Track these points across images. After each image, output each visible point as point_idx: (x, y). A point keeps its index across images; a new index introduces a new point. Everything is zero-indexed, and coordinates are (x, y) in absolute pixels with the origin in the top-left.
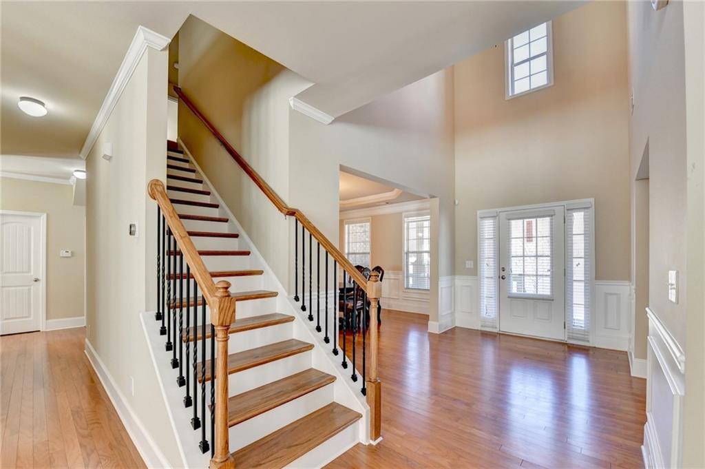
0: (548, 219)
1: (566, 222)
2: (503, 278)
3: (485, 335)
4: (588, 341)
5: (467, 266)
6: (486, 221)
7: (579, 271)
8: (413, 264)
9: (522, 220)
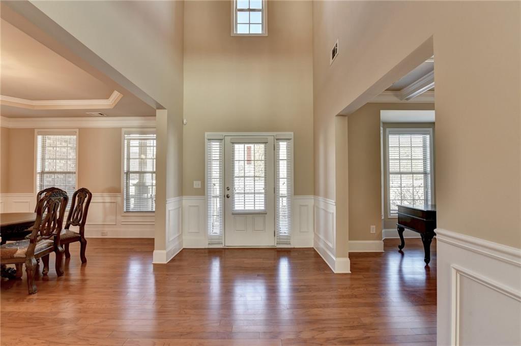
0: (262, 146)
1: (275, 149)
2: (228, 197)
3: (213, 252)
4: (290, 244)
5: (195, 187)
6: (213, 144)
7: (283, 188)
8: (134, 185)
9: (243, 145)
